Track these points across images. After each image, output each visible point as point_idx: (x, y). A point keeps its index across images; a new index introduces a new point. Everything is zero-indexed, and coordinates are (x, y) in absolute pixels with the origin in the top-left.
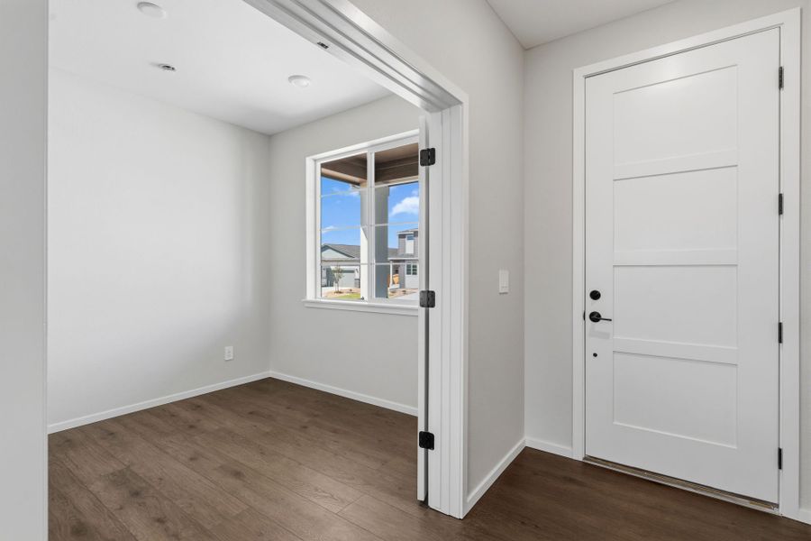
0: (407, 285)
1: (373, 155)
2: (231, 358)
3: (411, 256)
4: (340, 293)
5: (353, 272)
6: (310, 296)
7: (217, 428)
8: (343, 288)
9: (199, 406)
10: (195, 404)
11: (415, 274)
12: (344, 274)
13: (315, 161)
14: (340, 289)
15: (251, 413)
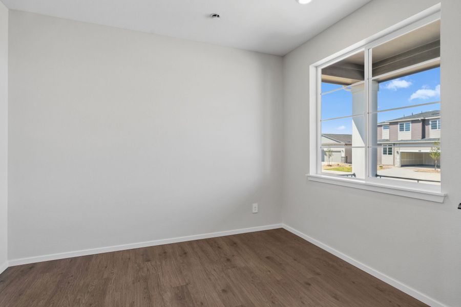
0: (383, 163)
1: (371, 50)
2: (256, 211)
3: (387, 140)
4: (331, 166)
5: (340, 152)
6: (312, 172)
7: (243, 265)
8: (333, 163)
9: (235, 243)
10: (232, 241)
11: (390, 154)
12: (333, 153)
13: (316, 67)
14: (330, 163)
15: (268, 258)
